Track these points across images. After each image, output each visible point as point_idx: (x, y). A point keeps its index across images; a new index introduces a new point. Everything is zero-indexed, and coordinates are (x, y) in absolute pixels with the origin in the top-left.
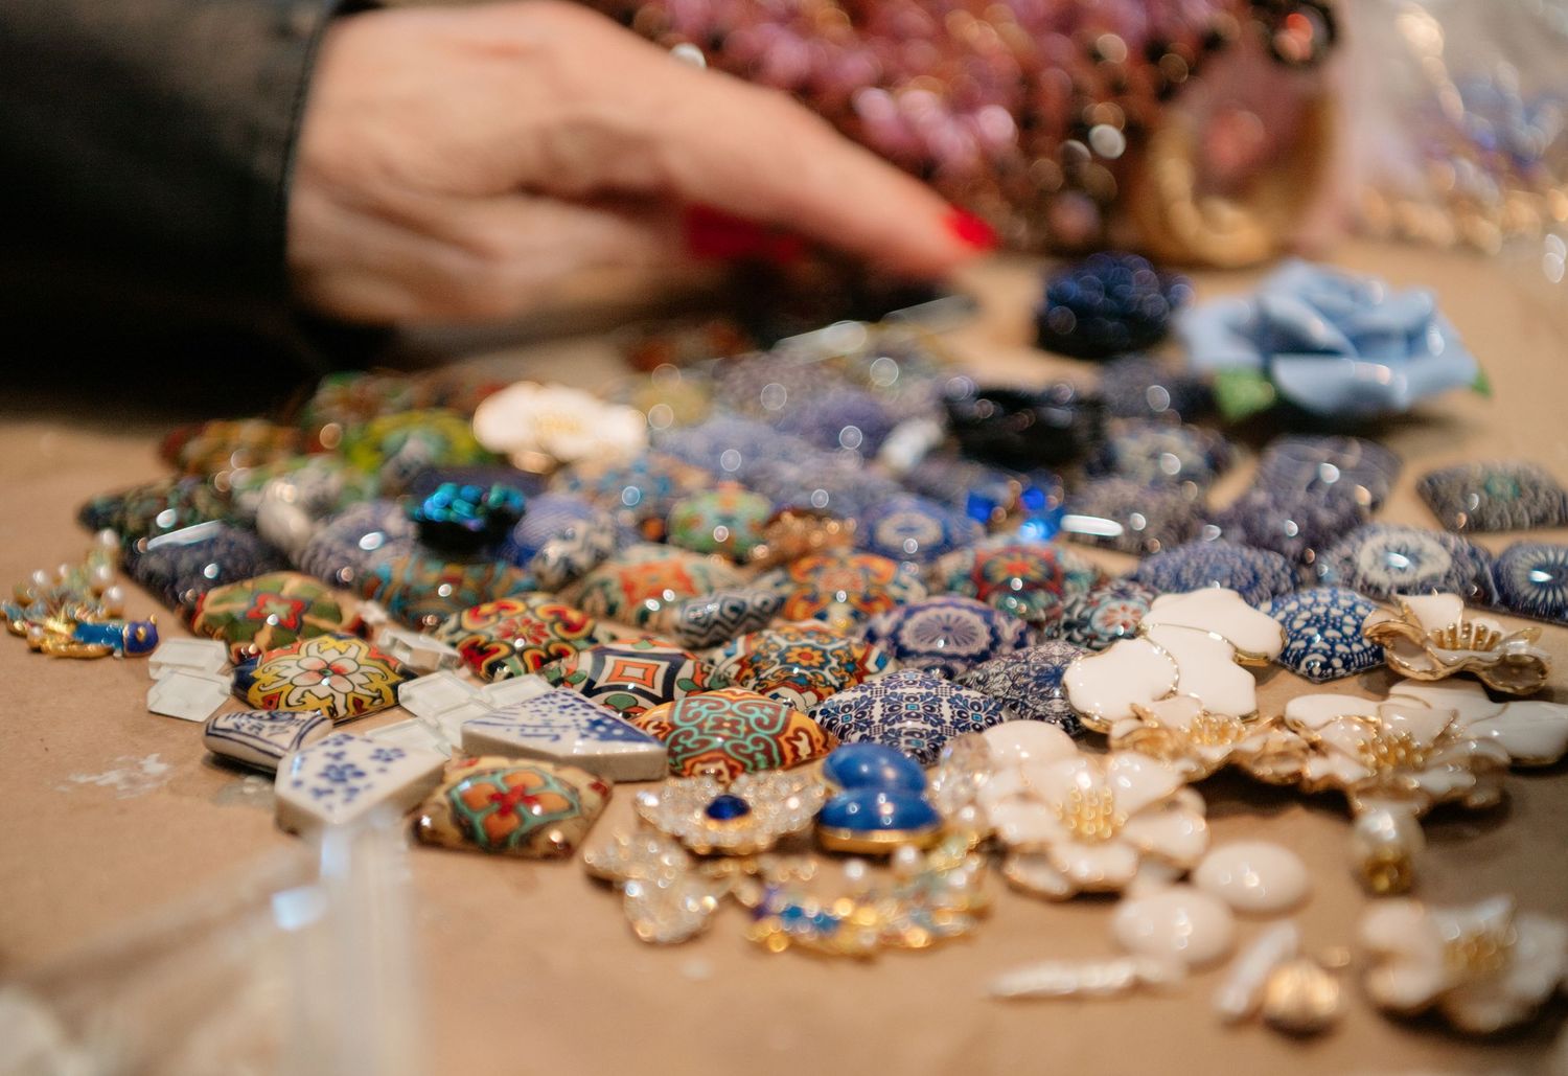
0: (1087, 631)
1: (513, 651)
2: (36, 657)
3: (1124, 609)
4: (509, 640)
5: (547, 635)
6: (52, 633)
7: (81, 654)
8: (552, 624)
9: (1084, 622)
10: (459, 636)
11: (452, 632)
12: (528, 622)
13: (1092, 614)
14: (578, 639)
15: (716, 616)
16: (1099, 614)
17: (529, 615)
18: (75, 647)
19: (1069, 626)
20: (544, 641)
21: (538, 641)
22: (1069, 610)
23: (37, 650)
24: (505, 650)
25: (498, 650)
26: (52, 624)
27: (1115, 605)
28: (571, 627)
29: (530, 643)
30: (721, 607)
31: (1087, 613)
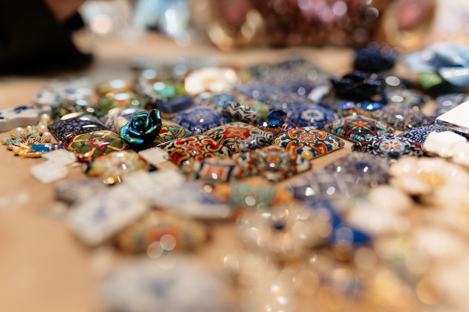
0: (378, 150)
1: (191, 156)
2: (17, 157)
3: (391, 142)
4: (191, 152)
5: (204, 150)
6: (23, 148)
7: (33, 156)
8: (207, 146)
9: (378, 147)
10: (173, 149)
11: (169, 148)
12: (197, 145)
13: (379, 144)
14: (216, 152)
15: (256, 144)
16: (382, 144)
17: (198, 142)
18: (32, 153)
19: (371, 148)
20: (203, 152)
21: (201, 152)
22: (371, 143)
23: (17, 155)
24: (188, 155)
25: (185, 155)
26: (23, 145)
27: (388, 141)
28: (213, 147)
29: (198, 153)
30: (257, 141)
31: (377, 144)
